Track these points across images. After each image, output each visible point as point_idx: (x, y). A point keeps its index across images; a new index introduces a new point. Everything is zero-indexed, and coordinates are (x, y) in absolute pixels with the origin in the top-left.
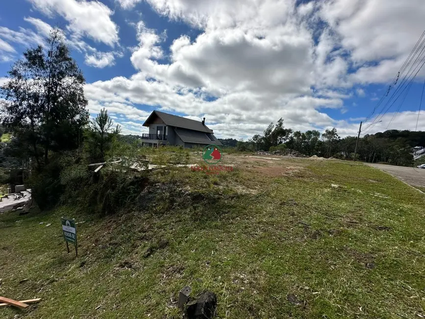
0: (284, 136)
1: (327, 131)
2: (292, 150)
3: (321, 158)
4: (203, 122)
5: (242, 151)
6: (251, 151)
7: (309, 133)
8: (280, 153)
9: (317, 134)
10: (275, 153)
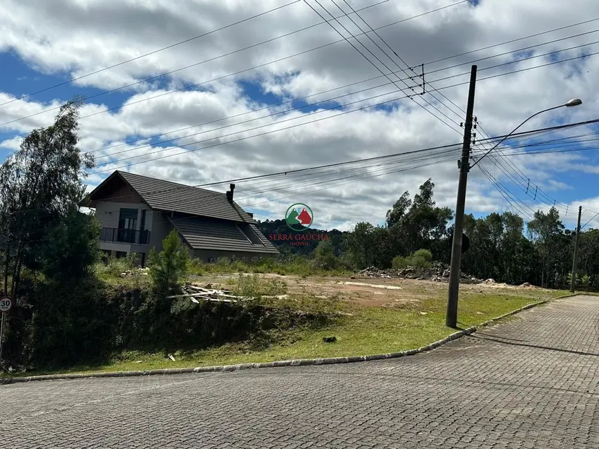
0: (433, 227)
1: (537, 214)
2: (446, 265)
3: (502, 286)
4: (230, 195)
5: (326, 268)
6: (348, 268)
7: (495, 218)
8: (415, 274)
9: (515, 221)
10: (404, 273)
